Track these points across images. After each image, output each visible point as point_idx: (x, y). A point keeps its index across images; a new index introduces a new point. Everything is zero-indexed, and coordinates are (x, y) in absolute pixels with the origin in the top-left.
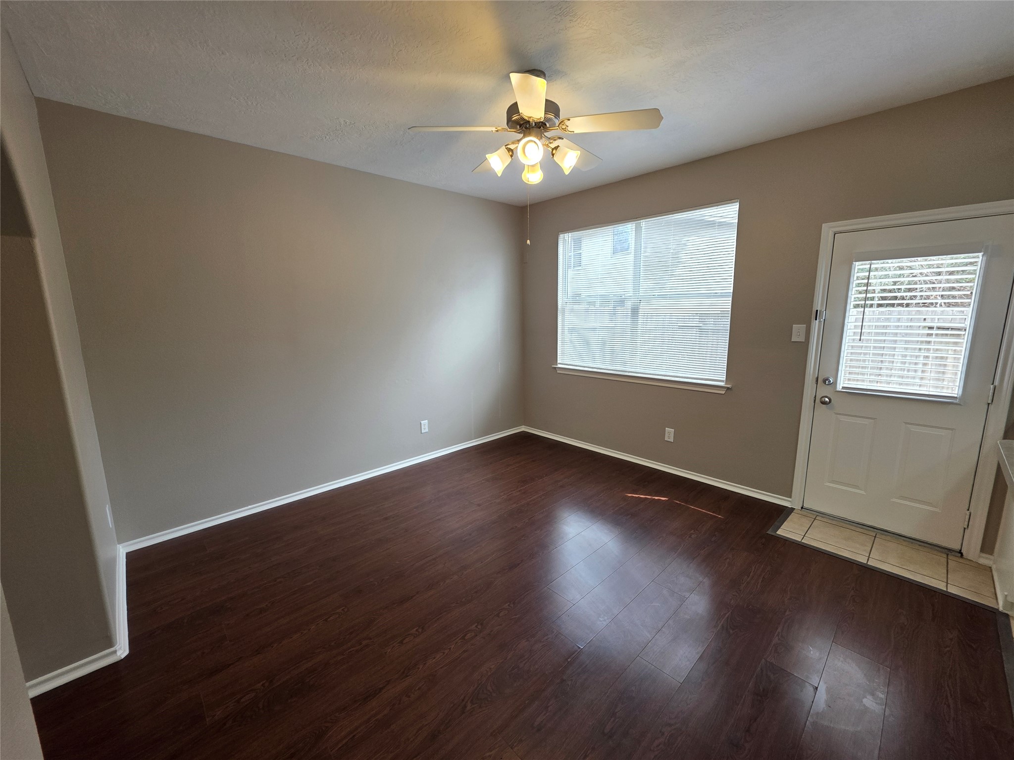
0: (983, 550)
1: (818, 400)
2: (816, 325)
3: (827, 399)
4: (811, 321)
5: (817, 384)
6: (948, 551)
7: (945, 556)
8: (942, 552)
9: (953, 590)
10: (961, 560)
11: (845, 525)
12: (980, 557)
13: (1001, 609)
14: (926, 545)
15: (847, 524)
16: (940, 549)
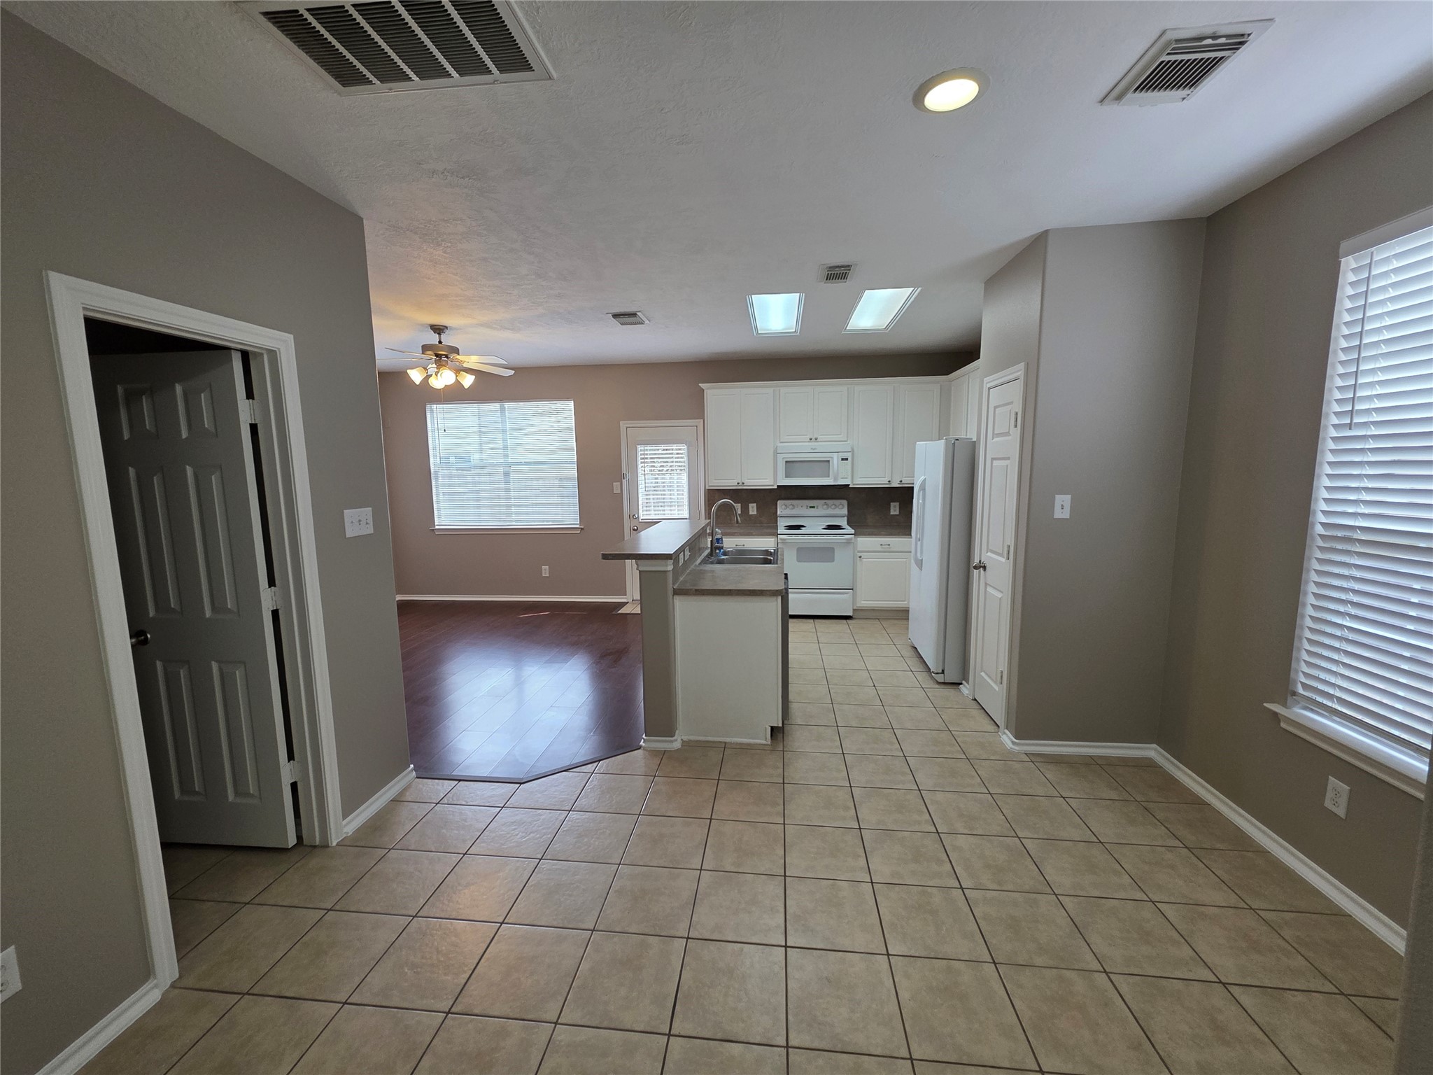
1: (632, 529)
2: (624, 483)
3: (636, 527)
4: (621, 479)
5: (629, 518)
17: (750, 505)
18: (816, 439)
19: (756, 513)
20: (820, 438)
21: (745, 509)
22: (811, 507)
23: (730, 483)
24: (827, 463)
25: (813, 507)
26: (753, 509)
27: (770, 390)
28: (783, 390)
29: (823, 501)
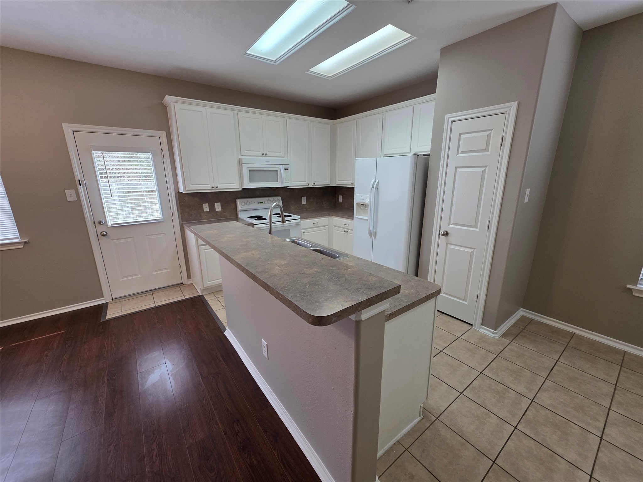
0: (188, 279)
1: (99, 235)
2: (81, 189)
3: (105, 233)
4: (77, 187)
5: (95, 225)
6: (179, 284)
7: (179, 287)
8: (177, 286)
9: (187, 297)
10: (184, 286)
11: (137, 296)
12: (188, 281)
13: (201, 294)
14: (171, 287)
15: (138, 295)
16: (176, 286)
17: (216, 204)
18: (266, 154)
19: (221, 210)
20: (269, 154)
21: (212, 207)
22: (260, 203)
23: (204, 187)
24: (276, 172)
25: (262, 203)
26: (218, 207)
27: (231, 113)
28: (241, 114)
29: (267, 199)
